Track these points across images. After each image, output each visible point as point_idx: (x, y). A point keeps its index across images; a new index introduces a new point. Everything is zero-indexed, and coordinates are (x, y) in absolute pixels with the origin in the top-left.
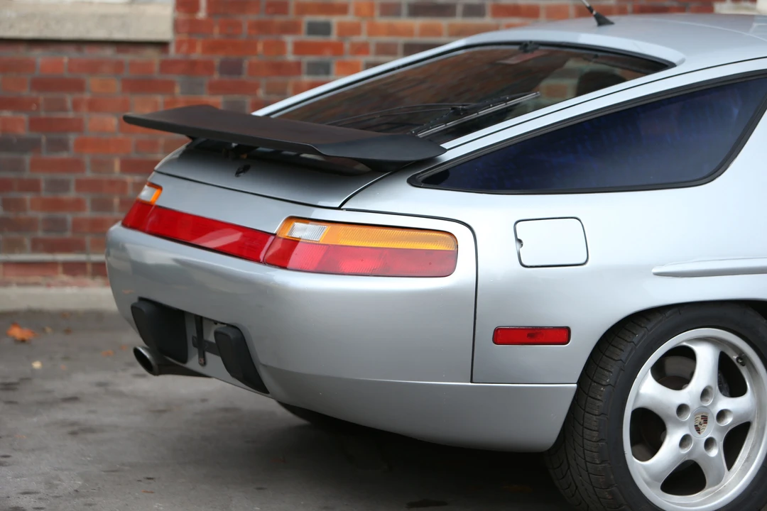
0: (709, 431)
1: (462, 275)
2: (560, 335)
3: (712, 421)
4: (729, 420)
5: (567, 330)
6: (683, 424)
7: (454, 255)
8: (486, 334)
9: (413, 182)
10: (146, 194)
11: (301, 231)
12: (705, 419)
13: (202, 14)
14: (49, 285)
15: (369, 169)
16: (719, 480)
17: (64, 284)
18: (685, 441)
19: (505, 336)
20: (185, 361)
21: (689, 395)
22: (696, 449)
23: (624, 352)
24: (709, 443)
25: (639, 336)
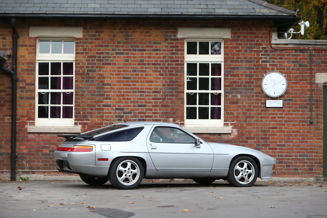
0: (130, 174)
1: (93, 152)
2: (107, 160)
3: (130, 173)
4: (133, 173)
5: (108, 159)
6: (125, 173)
7: (93, 149)
8: (97, 159)
9: (89, 140)
10: (59, 146)
11: (75, 147)
12: (129, 172)
13: (86, 128)
14: (59, 176)
15: (83, 139)
16: (132, 181)
17: (62, 175)
18: (126, 175)
19: (99, 159)
20: (63, 168)
21: (127, 169)
22: (128, 176)
23: (117, 162)
24: (130, 176)
25: (118, 160)
